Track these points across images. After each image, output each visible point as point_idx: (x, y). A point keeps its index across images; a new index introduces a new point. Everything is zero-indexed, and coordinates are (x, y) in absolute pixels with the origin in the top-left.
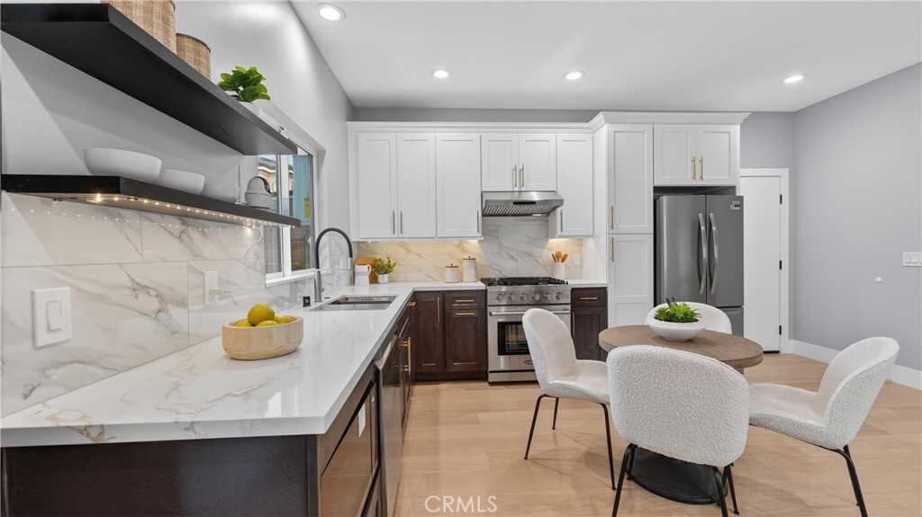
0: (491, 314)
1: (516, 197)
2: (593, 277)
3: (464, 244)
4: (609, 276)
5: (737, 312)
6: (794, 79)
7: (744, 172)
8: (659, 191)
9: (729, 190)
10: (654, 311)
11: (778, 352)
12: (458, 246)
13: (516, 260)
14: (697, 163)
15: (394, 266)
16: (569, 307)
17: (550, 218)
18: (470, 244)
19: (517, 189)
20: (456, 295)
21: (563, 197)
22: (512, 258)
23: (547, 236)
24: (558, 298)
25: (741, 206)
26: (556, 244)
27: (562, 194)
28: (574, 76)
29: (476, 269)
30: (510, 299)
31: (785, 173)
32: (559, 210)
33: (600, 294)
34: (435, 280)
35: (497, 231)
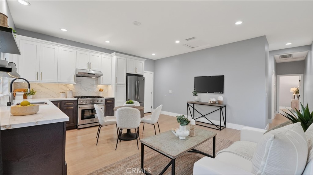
0: (79, 107)
1: (88, 72)
2: (111, 96)
3: (67, 85)
4: (115, 96)
5: (143, 103)
6: (154, 54)
7: (145, 71)
8: (128, 74)
9: (142, 76)
10: (126, 102)
11: (151, 112)
12: (65, 86)
13: (87, 91)
14: (136, 69)
15: (35, 92)
16: (104, 104)
17: (99, 78)
18: (70, 85)
19: (88, 69)
20: (66, 102)
21: (103, 73)
22: (86, 90)
23: (97, 84)
24: (101, 101)
25: (144, 79)
26: (100, 86)
27: (103, 72)
28: (108, 42)
29: (72, 93)
30: (86, 102)
31: (153, 73)
32: (101, 77)
33: (113, 100)
34: (55, 98)
35: (80, 81)
